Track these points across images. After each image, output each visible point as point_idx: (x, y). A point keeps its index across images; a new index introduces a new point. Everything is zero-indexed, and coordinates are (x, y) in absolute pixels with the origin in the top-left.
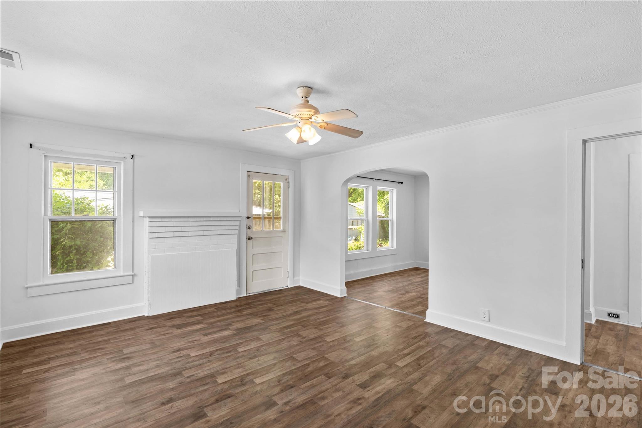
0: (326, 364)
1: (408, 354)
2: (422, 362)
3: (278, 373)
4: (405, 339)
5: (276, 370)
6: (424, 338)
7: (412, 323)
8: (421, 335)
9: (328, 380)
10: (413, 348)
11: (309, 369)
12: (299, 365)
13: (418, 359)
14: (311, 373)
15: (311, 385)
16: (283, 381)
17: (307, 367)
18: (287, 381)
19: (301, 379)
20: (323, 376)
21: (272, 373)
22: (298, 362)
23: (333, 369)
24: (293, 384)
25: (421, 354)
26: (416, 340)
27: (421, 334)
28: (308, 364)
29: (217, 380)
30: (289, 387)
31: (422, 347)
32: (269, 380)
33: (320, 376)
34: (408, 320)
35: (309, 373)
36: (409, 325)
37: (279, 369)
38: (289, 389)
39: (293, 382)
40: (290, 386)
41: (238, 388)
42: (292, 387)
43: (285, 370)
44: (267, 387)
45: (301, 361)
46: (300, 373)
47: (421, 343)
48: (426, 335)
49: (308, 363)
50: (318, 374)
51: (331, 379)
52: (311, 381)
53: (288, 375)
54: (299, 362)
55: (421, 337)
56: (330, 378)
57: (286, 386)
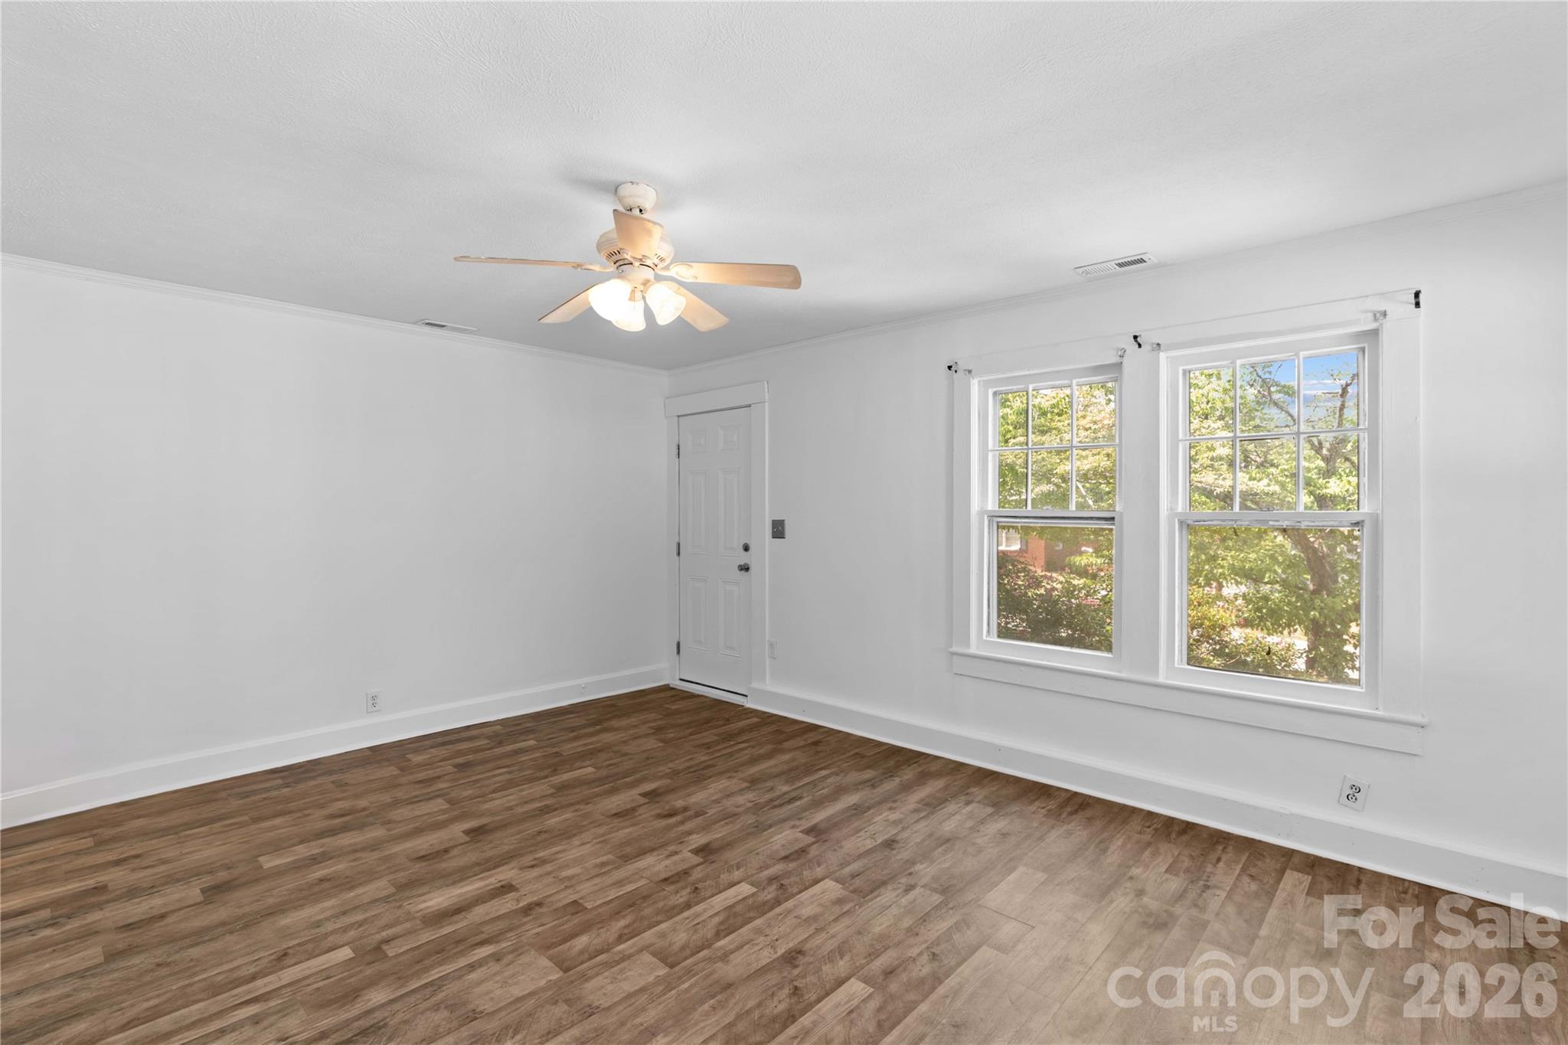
0: (568, 944)
3: (705, 910)
5: (710, 917)
9: (580, 898)
11: (622, 923)
12: (648, 936)
14: (617, 914)
15: (624, 885)
16: (688, 890)
17: (626, 931)
18: (677, 892)
19: (645, 898)
20: (589, 907)
21: (717, 908)
22: (653, 945)
23: (554, 926)
24: (664, 887)
28: (621, 939)
29: (841, 886)
30: (672, 880)
32: (720, 892)
33: (597, 906)
35: (623, 913)
37: (704, 921)
38: (672, 876)
39: (664, 890)
40: (669, 881)
41: (781, 873)
42: (666, 880)
43: (688, 918)
44: (719, 877)
45: (642, 950)
46: (647, 911)
49: (621, 943)
50: (600, 910)
51: (572, 900)
52: (620, 894)
53: (677, 905)
54: (648, 947)
56: (575, 902)
57: (678, 881)
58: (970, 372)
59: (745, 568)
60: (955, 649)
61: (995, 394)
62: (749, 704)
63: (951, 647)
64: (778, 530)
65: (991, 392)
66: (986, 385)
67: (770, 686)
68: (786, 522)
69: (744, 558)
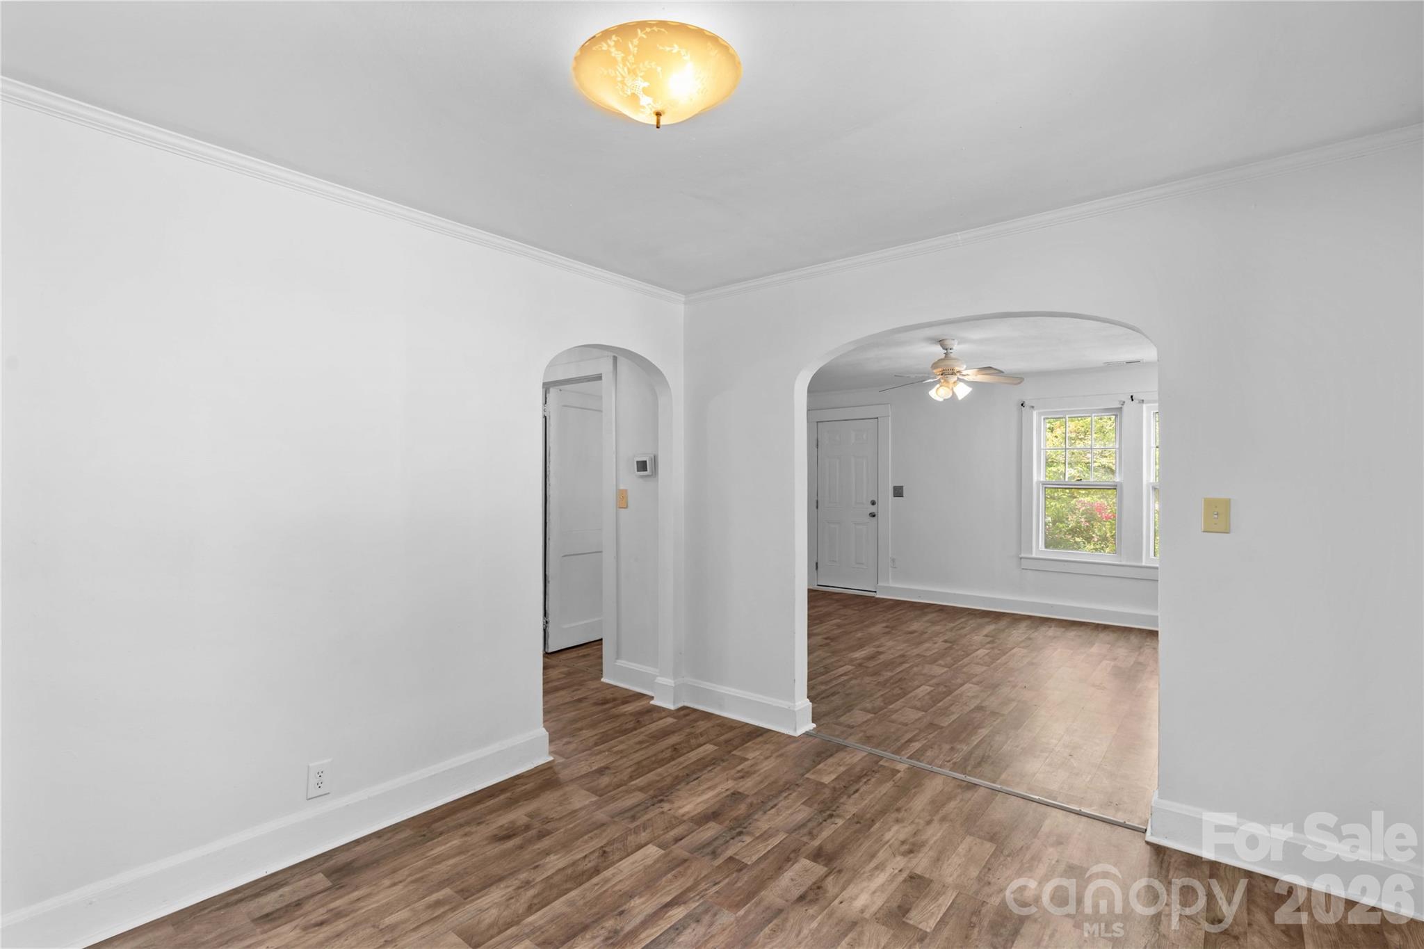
1: (842, 675)
2: (822, 670)
4: (849, 691)
6: (819, 695)
7: (842, 719)
8: (824, 698)
10: (835, 683)
13: (827, 672)
25: (823, 677)
26: (832, 690)
27: (823, 700)
31: (822, 683)
34: (853, 727)
36: (848, 714)
47: (823, 687)
48: (815, 699)
55: (823, 696)
58: (1033, 407)
59: (873, 515)
60: (1023, 555)
61: (1044, 419)
62: (878, 596)
63: (1020, 554)
64: (898, 492)
65: (1042, 418)
66: (1040, 414)
67: (892, 584)
68: (904, 488)
69: (873, 509)
